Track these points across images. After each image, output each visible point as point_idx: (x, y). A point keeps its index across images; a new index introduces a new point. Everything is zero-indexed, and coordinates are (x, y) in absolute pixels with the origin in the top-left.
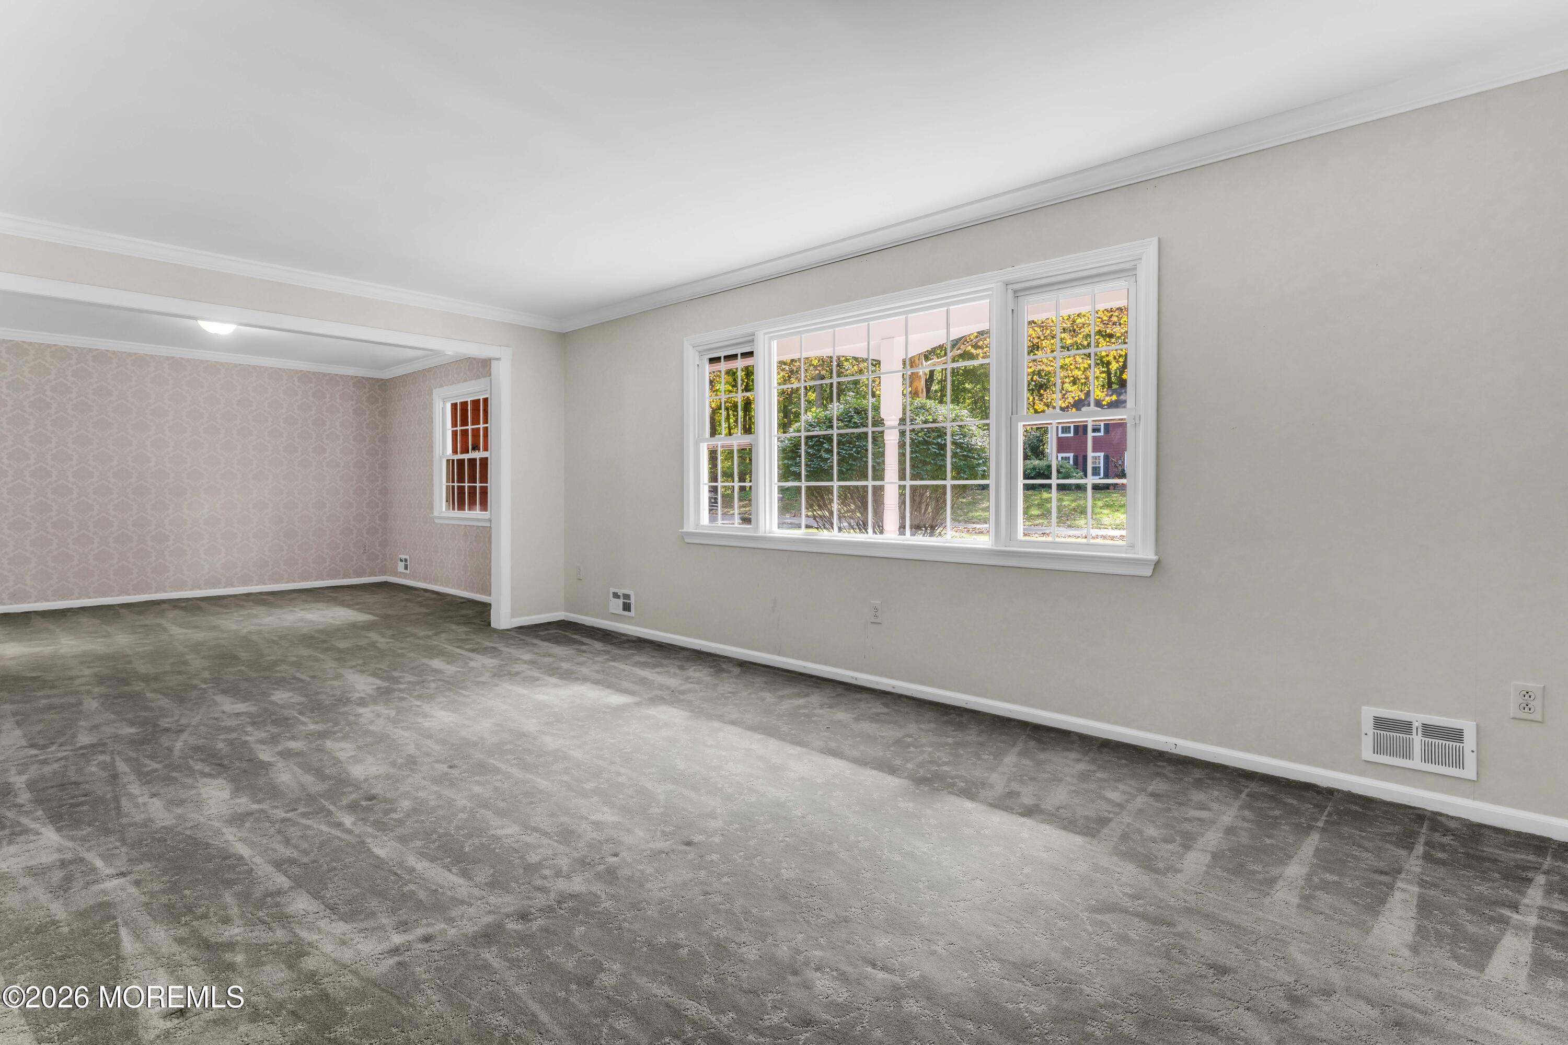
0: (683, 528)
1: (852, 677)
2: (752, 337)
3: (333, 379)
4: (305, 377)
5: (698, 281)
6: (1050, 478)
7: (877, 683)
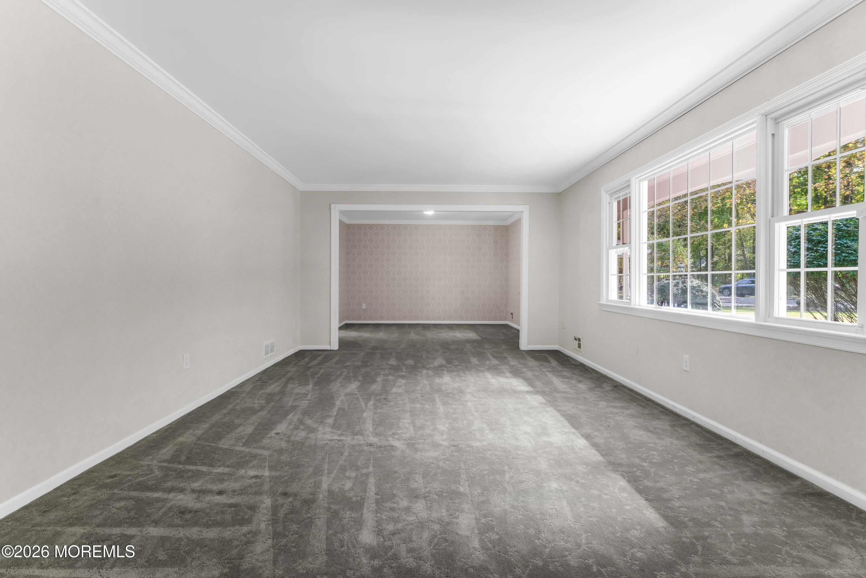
0: (600, 302)
1: (673, 406)
2: (627, 184)
3: (485, 227)
4: (474, 227)
5: (603, 154)
6: (799, 267)
7: (686, 412)
